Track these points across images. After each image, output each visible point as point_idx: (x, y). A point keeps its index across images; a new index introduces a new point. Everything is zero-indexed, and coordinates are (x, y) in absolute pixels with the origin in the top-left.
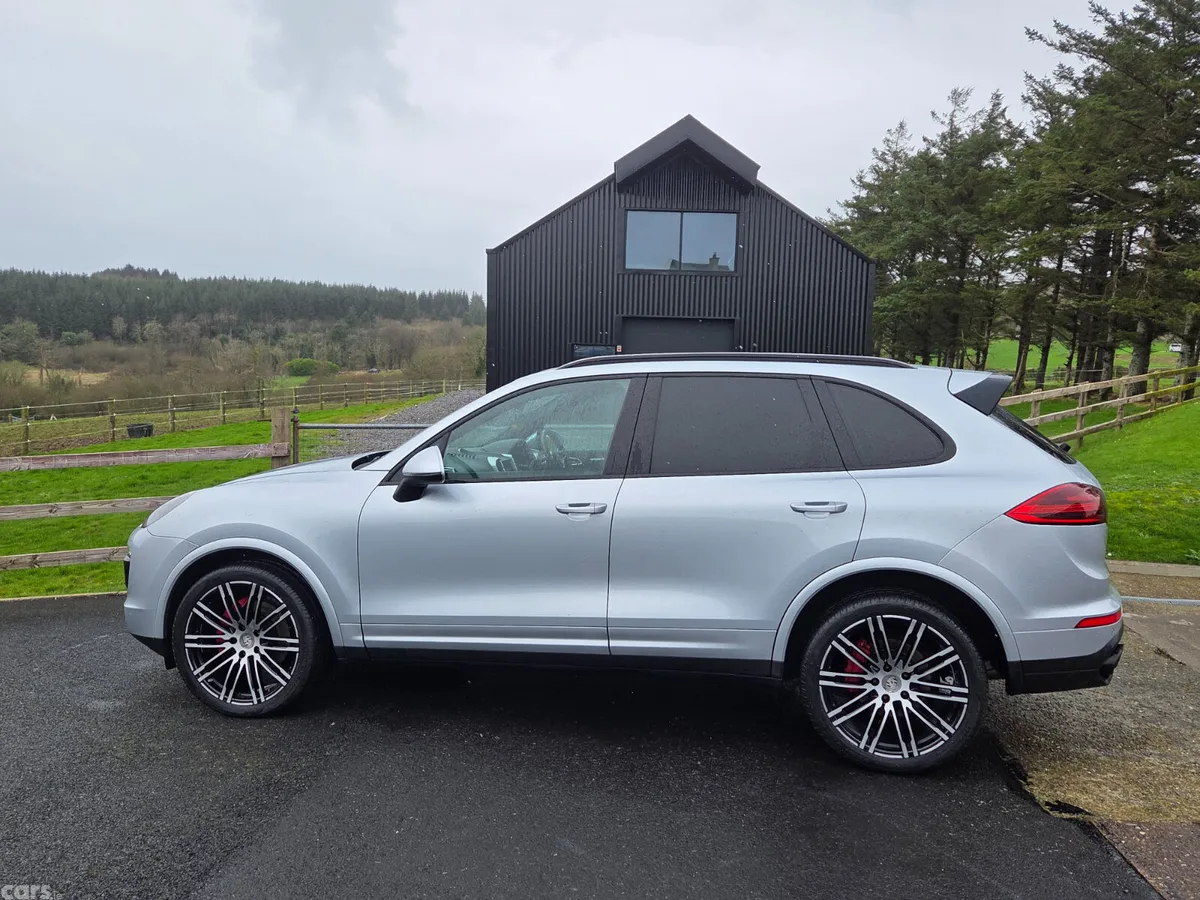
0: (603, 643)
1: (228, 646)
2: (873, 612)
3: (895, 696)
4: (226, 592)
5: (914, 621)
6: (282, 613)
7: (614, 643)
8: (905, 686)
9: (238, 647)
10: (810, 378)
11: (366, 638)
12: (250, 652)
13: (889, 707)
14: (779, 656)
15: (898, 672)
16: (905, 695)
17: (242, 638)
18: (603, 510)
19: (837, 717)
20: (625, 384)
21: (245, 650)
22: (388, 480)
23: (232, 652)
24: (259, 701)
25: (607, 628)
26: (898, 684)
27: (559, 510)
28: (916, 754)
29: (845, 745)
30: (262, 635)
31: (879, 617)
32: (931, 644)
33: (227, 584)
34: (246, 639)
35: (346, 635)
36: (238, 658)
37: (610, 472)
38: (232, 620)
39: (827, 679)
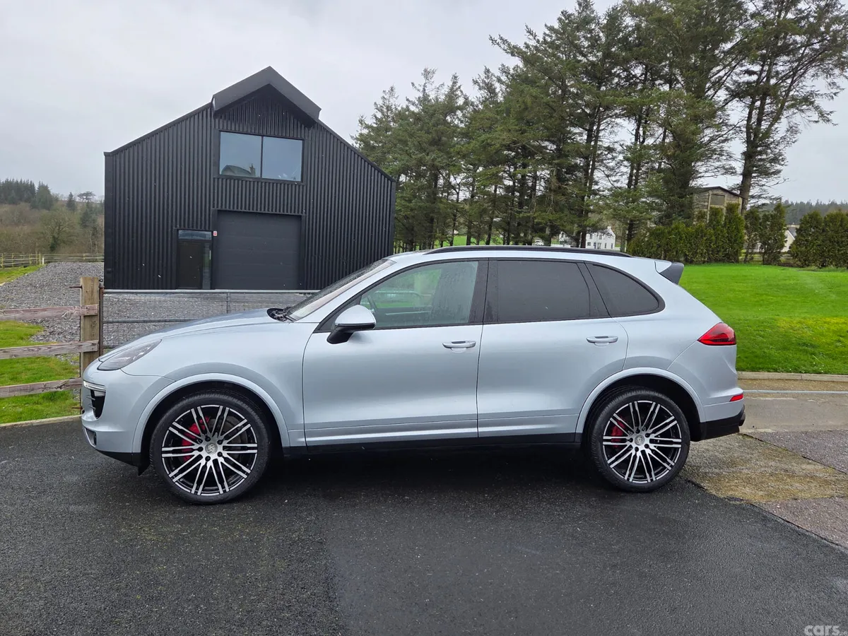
0: (474, 430)
1: (196, 453)
2: (632, 399)
3: (642, 448)
4: (197, 413)
5: (654, 403)
6: (243, 426)
7: (481, 429)
8: (647, 441)
9: (204, 454)
10: (584, 262)
11: (308, 439)
12: (214, 456)
13: (639, 454)
14: (580, 430)
15: (643, 434)
16: (647, 446)
17: (207, 447)
18: (474, 345)
19: (612, 463)
20: (476, 264)
21: (211, 455)
22: (319, 330)
23: (200, 457)
24: (225, 491)
25: (477, 420)
26: (643, 440)
27: (445, 346)
28: (654, 479)
29: (617, 479)
30: (225, 443)
31: (635, 402)
32: (662, 416)
33: (199, 408)
34: (210, 447)
35: (292, 438)
36: (205, 461)
37: (473, 321)
38: (201, 434)
39: (608, 441)
